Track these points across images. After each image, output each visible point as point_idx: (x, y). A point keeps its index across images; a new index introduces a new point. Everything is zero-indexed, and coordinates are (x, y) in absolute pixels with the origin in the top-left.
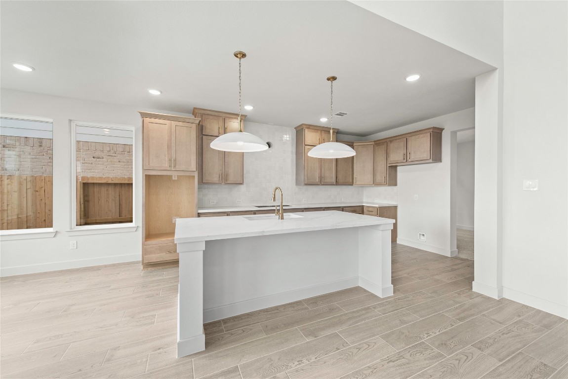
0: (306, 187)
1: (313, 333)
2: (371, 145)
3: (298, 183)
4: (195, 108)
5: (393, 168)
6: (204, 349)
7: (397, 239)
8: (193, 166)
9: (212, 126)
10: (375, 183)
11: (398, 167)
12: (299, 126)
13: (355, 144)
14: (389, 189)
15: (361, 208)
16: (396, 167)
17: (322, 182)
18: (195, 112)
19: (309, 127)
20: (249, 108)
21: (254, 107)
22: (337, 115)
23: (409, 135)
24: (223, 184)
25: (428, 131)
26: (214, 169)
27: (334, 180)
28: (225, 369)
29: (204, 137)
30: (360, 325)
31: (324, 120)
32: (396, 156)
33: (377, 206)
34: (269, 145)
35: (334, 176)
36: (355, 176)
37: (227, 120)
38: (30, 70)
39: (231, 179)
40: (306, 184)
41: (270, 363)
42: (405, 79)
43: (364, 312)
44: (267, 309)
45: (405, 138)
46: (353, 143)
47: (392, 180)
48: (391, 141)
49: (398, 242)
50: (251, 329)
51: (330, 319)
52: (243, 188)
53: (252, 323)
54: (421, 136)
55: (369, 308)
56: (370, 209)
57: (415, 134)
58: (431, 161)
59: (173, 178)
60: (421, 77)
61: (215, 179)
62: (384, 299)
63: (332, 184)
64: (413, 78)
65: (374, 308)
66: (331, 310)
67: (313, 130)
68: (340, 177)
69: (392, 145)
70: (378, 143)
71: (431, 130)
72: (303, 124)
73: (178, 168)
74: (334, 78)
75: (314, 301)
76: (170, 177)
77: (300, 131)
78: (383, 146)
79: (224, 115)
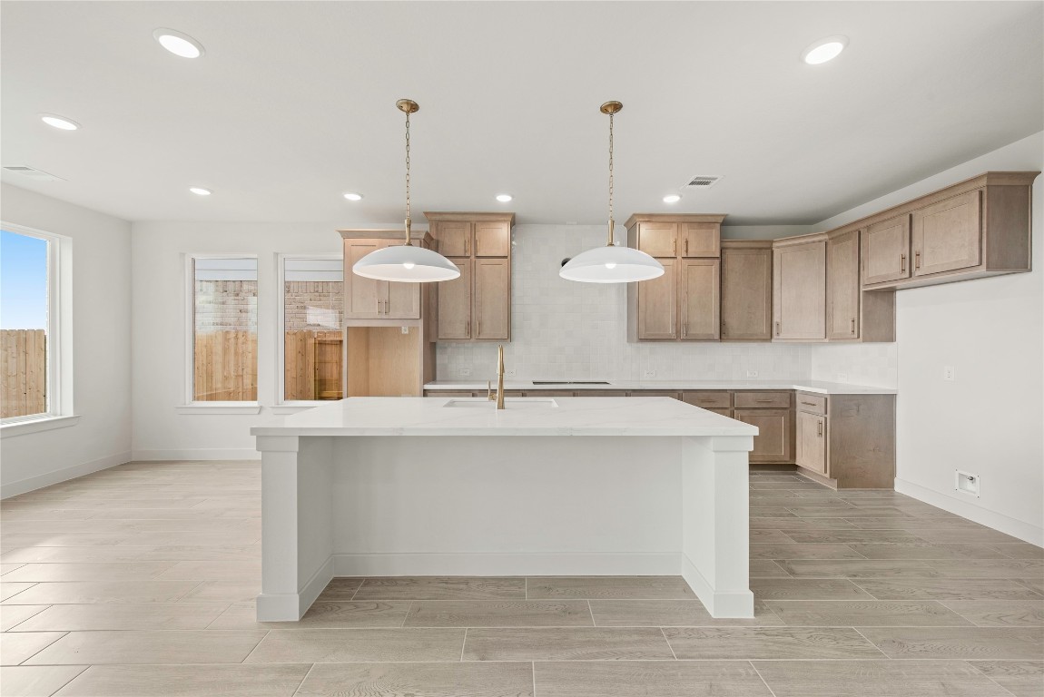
0: (641, 345)
1: (482, 650)
2: (820, 241)
3: (630, 340)
5: (887, 295)
6: (297, 620)
7: (896, 480)
8: (415, 311)
10: (831, 336)
11: (898, 294)
13: (775, 245)
14: (875, 349)
15: (788, 395)
16: (892, 291)
17: (681, 335)
18: (428, 218)
19: (650, 218)
20: (504, 199)
21: (513, 197)
22: (692, 183)
23: (918, 205)
24: (473, 340)
25: (973, 186)
26: (456, 313)
27: (715, 331)
28: (291, 663)
30: (599, 664)
31: (671, 200)
32: (883, 266)
33: (825, 392)
35: (714, 319)
36: (776, 319)
37: (479, 227)
38: (208, 193)
39: (487, 331)
40: (642, 340)
41: (361, 680)
42: (802, 61)
43: (636, 637)
44: (449, 578)
45: (907, 215)
46: (772, 242)
47: (876, 327)
48: (869, 228)
49: (898, 488)
50: (392, 607)
51: (545, 631)
53: (403, 596)
54: (951, 203)
55: (658, 632)
56: (809, 399)
57: (933, 200)
58: (982, 270)
59: (403, 332)
60: (847, 45)
61: (459, 331)
62: (717, 621)
63: (709, 339)
64: (824, 54)
65: (670, 636)
66: (567, 612)
67: (658, 225)
68: (732, 320)
69: (870, 239)
70: (838, 236)
71: (984, 182)
72: (634, 215)
73: (392, 315)
74: (617, 107)
75: (548, 585)
76: (397, 329)
77: (632, 230)
78: (850, 243)
79: (474, 219)
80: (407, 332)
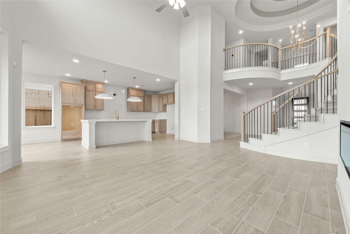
2: (158, 96)
3: (128, 111)
4: (82, 80)
5: (165, 106)
8: (83, 102)
9: (91, 87)
10: (160, 112)
12: (128, 88)
14: (164, 113)
16: (166, 105)
17: (138, 111)
18: (82, 81)
19: (132, 88)
20: (106, 81)
21: (108, 81)
24: (95, 110)
26: (91, 104)
27: (143, 110)
29: (86, 91)
31: (137, 87)
32: (165, 101)
34: (114, 95)
35: (143, 108)
36: (152, 108)
37: (96, 85)
39: (98, 108)
40: (131, 111)
45: (167, 95)
46: (151, 95)
47: (165, 110)
48: (164, 95)
49: (167, 133)
52: (103, 112)
59: (72, 107)
61: (91, 108)
67: (134, 90)
68: (145, 108)
69: (164, 97)
73: (76, 103)
76: (70, 106)
77: (128, 90)
78: (161, 97)
79: (95, 83)
80: (73, 107)
